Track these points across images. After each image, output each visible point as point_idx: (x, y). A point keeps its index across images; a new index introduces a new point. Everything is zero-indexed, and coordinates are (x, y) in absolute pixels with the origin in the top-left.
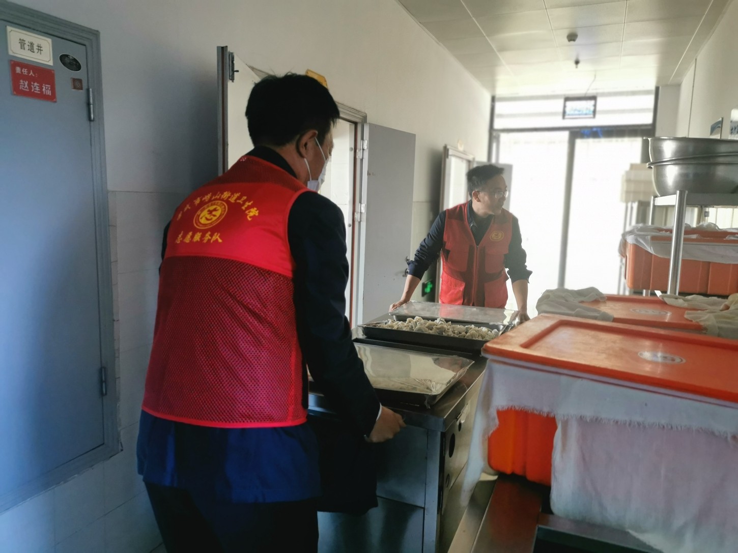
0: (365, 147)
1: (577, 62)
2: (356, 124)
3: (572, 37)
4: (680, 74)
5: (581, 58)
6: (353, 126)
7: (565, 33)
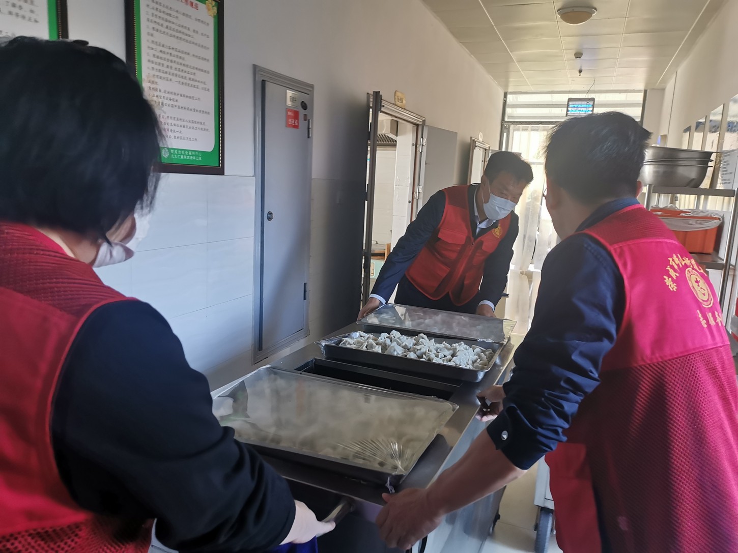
0: (424, 144)
1: (580, 71)
2: (417, 125)
3: (578, 55)
4: (665, 81)
5: (583, 69)
6: (416, 127)
7: (574, 52)
